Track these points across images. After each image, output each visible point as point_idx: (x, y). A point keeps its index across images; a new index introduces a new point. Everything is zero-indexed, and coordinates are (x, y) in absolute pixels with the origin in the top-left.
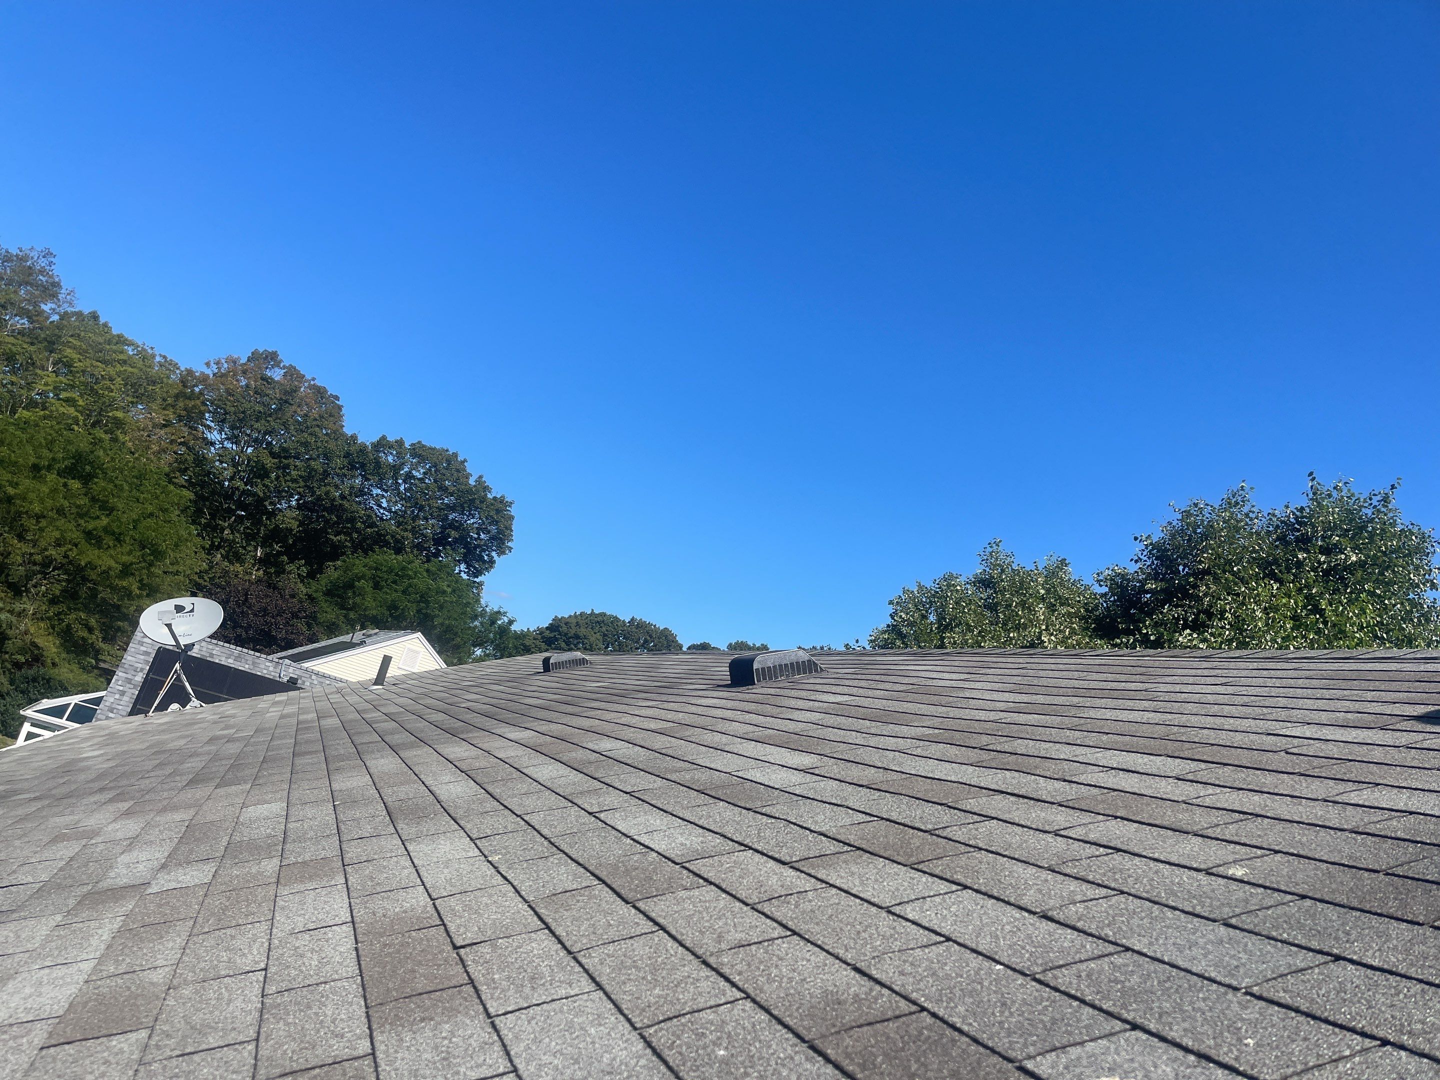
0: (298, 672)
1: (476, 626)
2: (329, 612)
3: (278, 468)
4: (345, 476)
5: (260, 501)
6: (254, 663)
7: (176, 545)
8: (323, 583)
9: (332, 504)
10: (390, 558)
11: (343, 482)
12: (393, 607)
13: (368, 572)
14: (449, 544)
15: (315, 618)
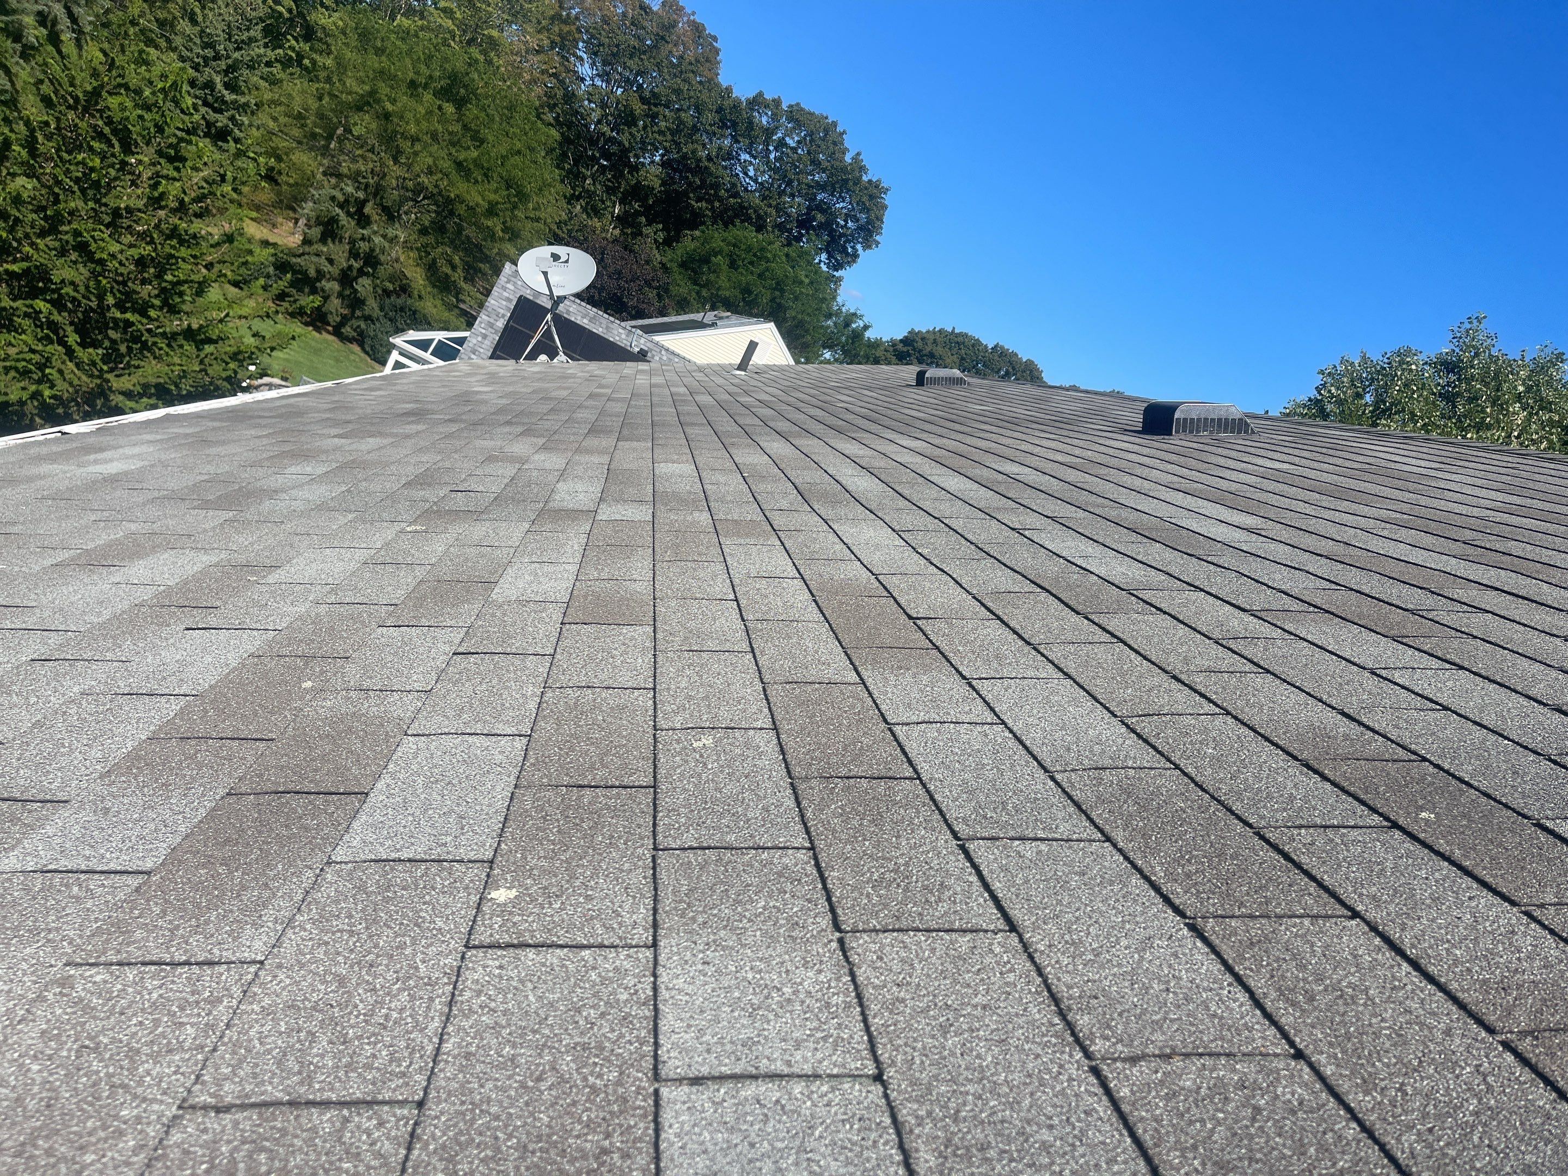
0: (649, 344)
1: (829, 327)
2: (682, 287)
3: (647, 116)
4: (715, 134)
5: (625, 152)
6: (607, 328)
7: (540, 190)
8: (679, 252)
9: (698, 166)
10: (750, 235)
11: (711, 140)
12: (747, 291)
13: (726, 248)
14: (814, 228)
15: (667, 291)
